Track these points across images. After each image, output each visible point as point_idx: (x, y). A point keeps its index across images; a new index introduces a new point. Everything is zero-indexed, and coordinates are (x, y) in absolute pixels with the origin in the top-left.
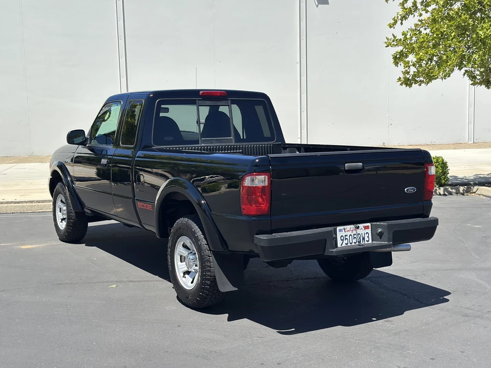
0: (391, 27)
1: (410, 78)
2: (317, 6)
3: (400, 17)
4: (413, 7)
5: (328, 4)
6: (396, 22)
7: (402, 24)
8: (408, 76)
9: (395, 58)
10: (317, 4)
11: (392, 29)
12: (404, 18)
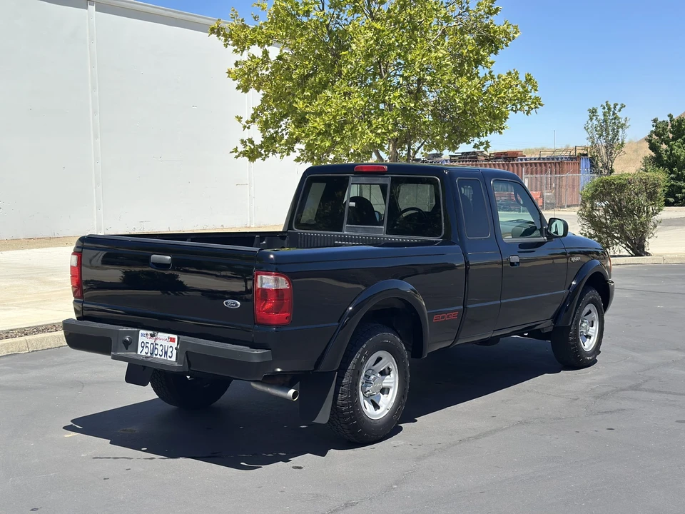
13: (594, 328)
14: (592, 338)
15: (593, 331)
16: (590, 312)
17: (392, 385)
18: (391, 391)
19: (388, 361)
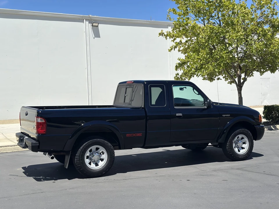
0: (169, 51)
1: (179, 77)
2: (94, 38)
3: (174, 47)
4: (180, 42)
5: (100, 37)
6: (172, 49)
7: (174, 50)
8: (178, 76)
9: (176, 66)
10: (94, 37)
11: (170, 52)
12: (176, 47)
13: (246, 145)
14: (245, 149)
15: (246, 146)
16: (242, 138)
17: (105, 158)
18: (104, 160)
19: (102, 149)
